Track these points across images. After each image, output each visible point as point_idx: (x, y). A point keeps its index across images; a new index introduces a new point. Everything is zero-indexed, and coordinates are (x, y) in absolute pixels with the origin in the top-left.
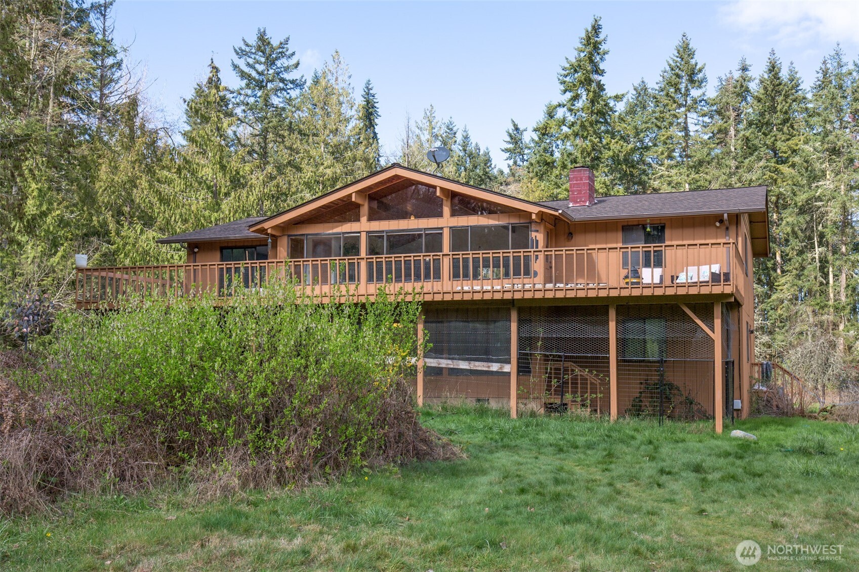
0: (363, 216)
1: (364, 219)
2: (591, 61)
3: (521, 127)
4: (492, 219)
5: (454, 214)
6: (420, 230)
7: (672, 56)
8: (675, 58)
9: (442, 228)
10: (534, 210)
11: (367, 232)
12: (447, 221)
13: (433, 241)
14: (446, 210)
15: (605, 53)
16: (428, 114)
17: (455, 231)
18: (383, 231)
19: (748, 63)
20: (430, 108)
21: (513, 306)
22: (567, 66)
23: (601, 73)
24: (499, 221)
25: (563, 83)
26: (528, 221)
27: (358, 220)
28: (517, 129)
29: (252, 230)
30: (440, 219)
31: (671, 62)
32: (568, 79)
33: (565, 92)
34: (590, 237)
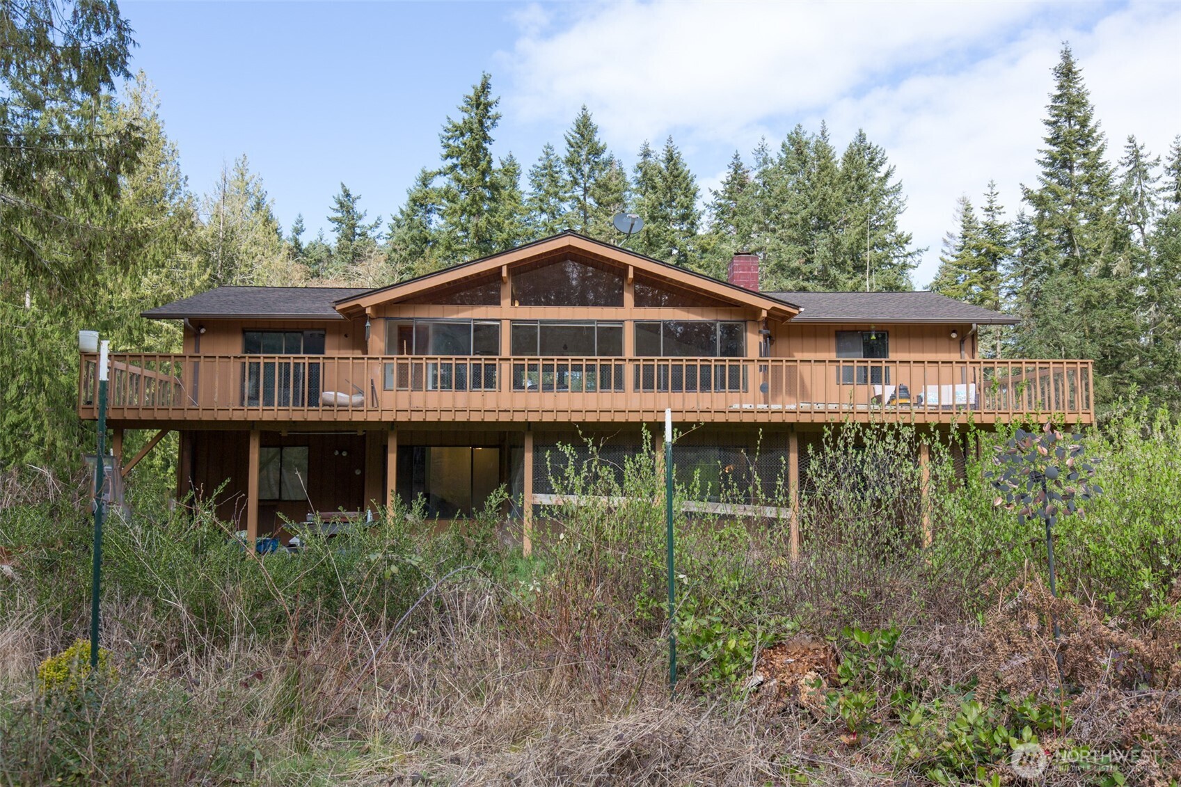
0: (505, 298)
1: (506, 302)
2: (481, 123)
3: (354, 194)
4: (694, 313)
5: (640, 302)
6: (592, 322)
7: (570, 131)
8: (573, 134)
9: (622, 322)
10: (766, 305)
11: (511, 320)
12: (629, 313)
13: (610, 339)
14: (628, 298)
15: (497, 117)
16: (241, 165)
17: (641, 327)
18: (536, 321)
19: (650, 148)
20: (242, 158)
21: (793, 431)
22: (450, 126)
23: (490, 141)
24: (702, 316)
25: (446, 146)
26: (742, 319)
27: (498, 303)
28: (348, 195)
29: (339, 307)
30: (620, 310)
31: (571, 138)
32: (451, 142)
33: (447, 157)
34: (795, 343)
